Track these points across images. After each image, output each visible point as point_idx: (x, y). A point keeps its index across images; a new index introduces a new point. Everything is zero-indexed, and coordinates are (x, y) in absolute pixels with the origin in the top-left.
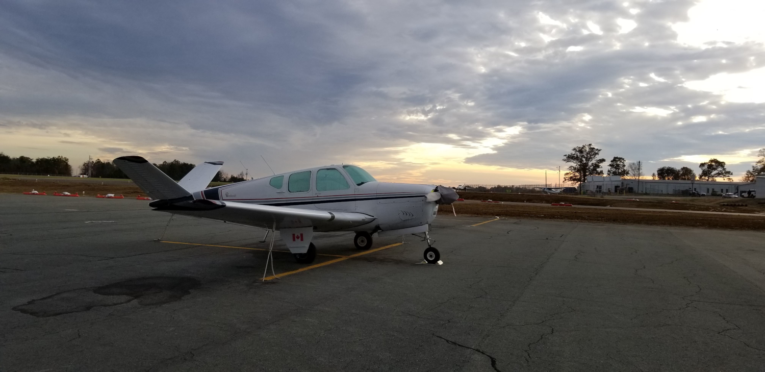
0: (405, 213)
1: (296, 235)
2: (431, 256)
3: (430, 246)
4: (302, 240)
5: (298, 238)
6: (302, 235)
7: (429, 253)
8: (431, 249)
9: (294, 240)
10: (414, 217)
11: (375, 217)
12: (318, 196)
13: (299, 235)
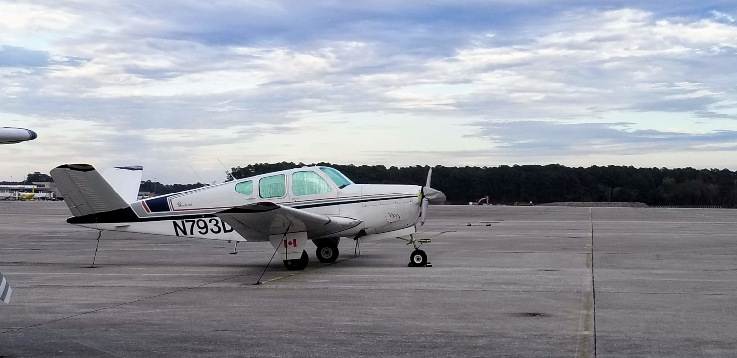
0: (393, 215)
1: (288, 242)
2: (418, 259)
3: (417, 249)
4: (295, 245)
5: (290, 243)
6: (295, 240)
7: (415, 257)
8: (417, 252)
9: (286, 246)
10: (401, 219)
11: (361, 221)
12: (295, 202)
13: (292, 241)
